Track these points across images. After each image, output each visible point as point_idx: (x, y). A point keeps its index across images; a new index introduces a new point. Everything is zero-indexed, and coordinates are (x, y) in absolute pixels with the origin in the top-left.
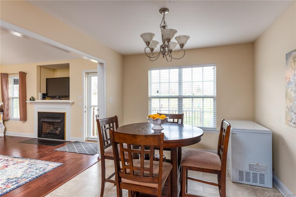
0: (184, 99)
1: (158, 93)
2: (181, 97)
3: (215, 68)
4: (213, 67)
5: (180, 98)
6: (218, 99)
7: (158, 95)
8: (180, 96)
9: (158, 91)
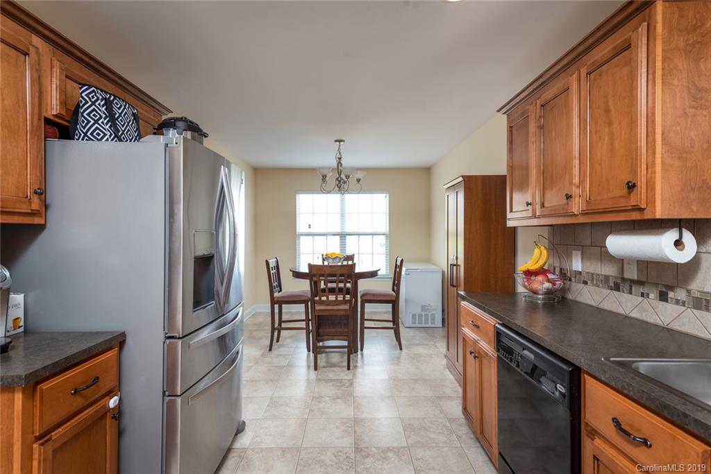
0: (348, 237)
1: (310, 228)
3: (388, 197)
4: (385, 195)
5: (342, 236)
6: (391, 237)
8: (343, 233)
9: (310, 225)
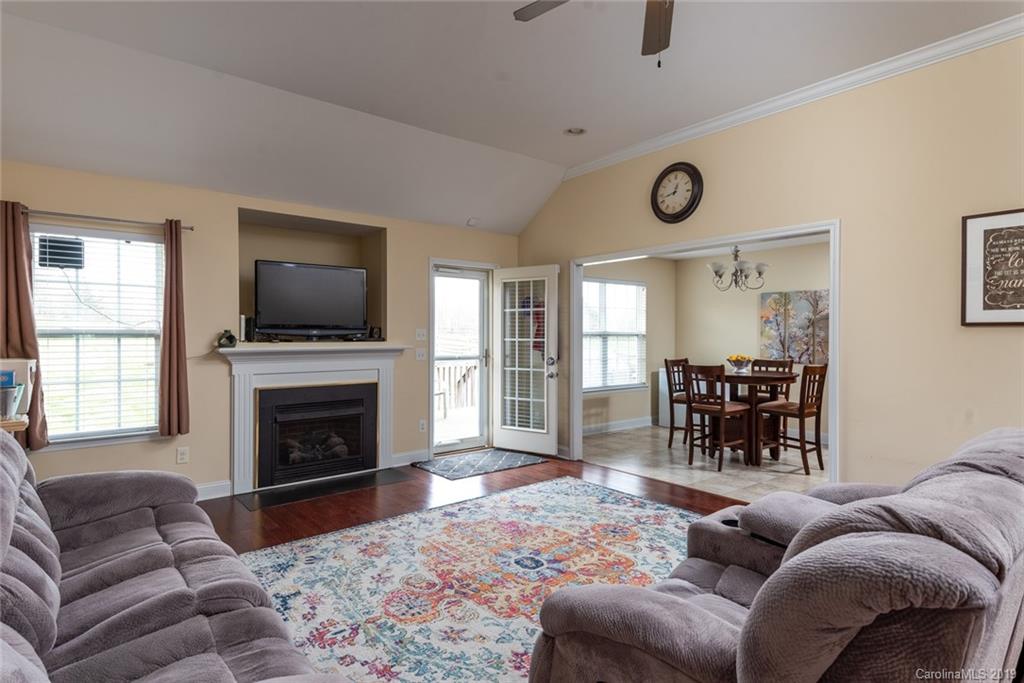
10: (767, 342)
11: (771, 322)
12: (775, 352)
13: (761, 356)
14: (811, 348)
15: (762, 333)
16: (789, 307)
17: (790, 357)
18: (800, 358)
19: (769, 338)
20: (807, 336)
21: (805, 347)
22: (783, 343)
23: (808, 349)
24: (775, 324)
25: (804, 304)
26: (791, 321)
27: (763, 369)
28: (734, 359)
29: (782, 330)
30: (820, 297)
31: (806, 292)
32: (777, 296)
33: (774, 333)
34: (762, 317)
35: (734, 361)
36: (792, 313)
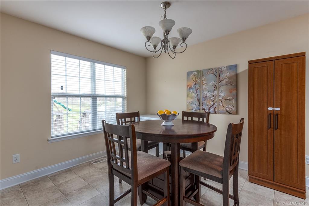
0: (98, 99)
1: (62, 89)
2: (96, 96)
5: (94, 97)
7: (63, 91)
8: (94, 95)
9: (62, 87)
10: (191, 100)
11: (192, 89)
12: (195, 106)
13: (187, 109)
14: (216, 104)
15: (188, 95)
16: (203, 79)
17: (203, 109)
18: (209, 110)
19: (192, 98)
20: (213, 96)
21: (212, 103)
22: (199, 101)
23: (214, 105)
24: (195, 89)
25: (211, 76)
26: (204, 87)
27: (190, 118)
28: (162, 113)
29: (198, 93)
30: (221, 71)
31: (213, 69)
32: (196, 73)
33: (194, 95)
34: (188, 86)
35: (161, 115)
36: (204, 82)
